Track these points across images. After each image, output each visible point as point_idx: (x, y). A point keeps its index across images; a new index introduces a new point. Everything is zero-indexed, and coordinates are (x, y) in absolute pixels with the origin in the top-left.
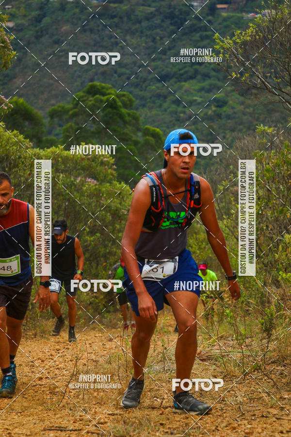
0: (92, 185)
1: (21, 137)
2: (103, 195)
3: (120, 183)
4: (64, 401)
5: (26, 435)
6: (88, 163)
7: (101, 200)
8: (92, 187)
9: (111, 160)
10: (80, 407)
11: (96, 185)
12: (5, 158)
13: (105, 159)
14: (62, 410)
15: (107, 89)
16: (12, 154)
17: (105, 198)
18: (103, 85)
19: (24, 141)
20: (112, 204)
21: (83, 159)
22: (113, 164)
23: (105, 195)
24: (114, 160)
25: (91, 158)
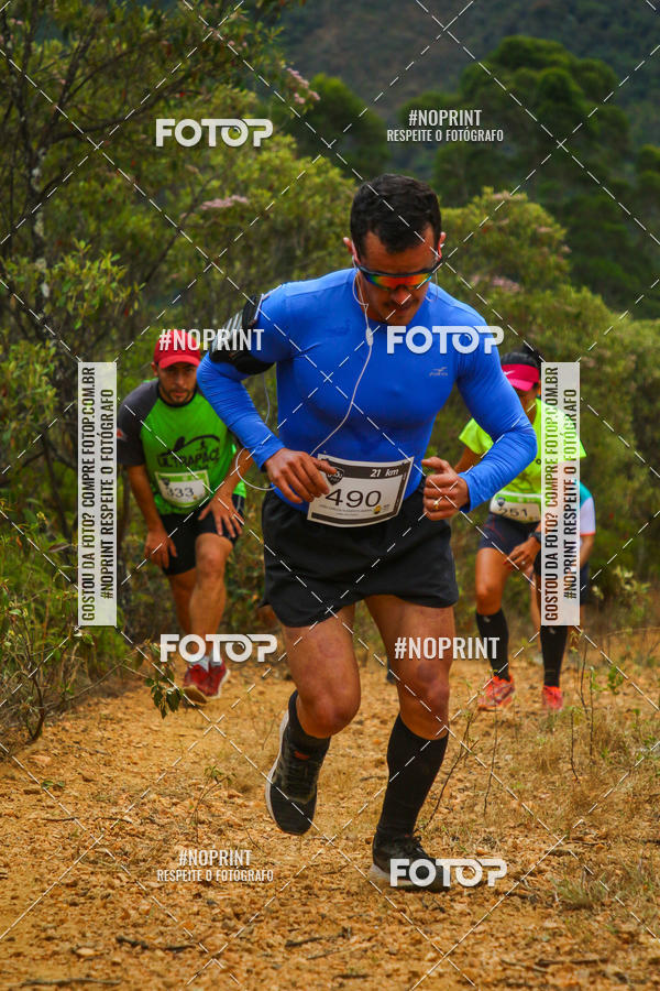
0: (508, 294)
1: (335, 173)
2: (535, 318)
3: (579, 290)
4: (438, 817)
5: (348, 892)
6: (499, 239)
7: (531, 331)
8: (509, 298)
9: (556, 231)
10: (477, 832)
11: (518, 293)
12: (296, 224)
13: (543, 230)
14: (432, 839)
15: (550, 51)
16: (311, 214)
17: (540, 326)
18: (542, 42)
19: (340, 184)
20: (557, 341)
21: (486, 229)
22: (562, 243)
23: (539, 320)
24: (564, 232)
25: (508, 225)
